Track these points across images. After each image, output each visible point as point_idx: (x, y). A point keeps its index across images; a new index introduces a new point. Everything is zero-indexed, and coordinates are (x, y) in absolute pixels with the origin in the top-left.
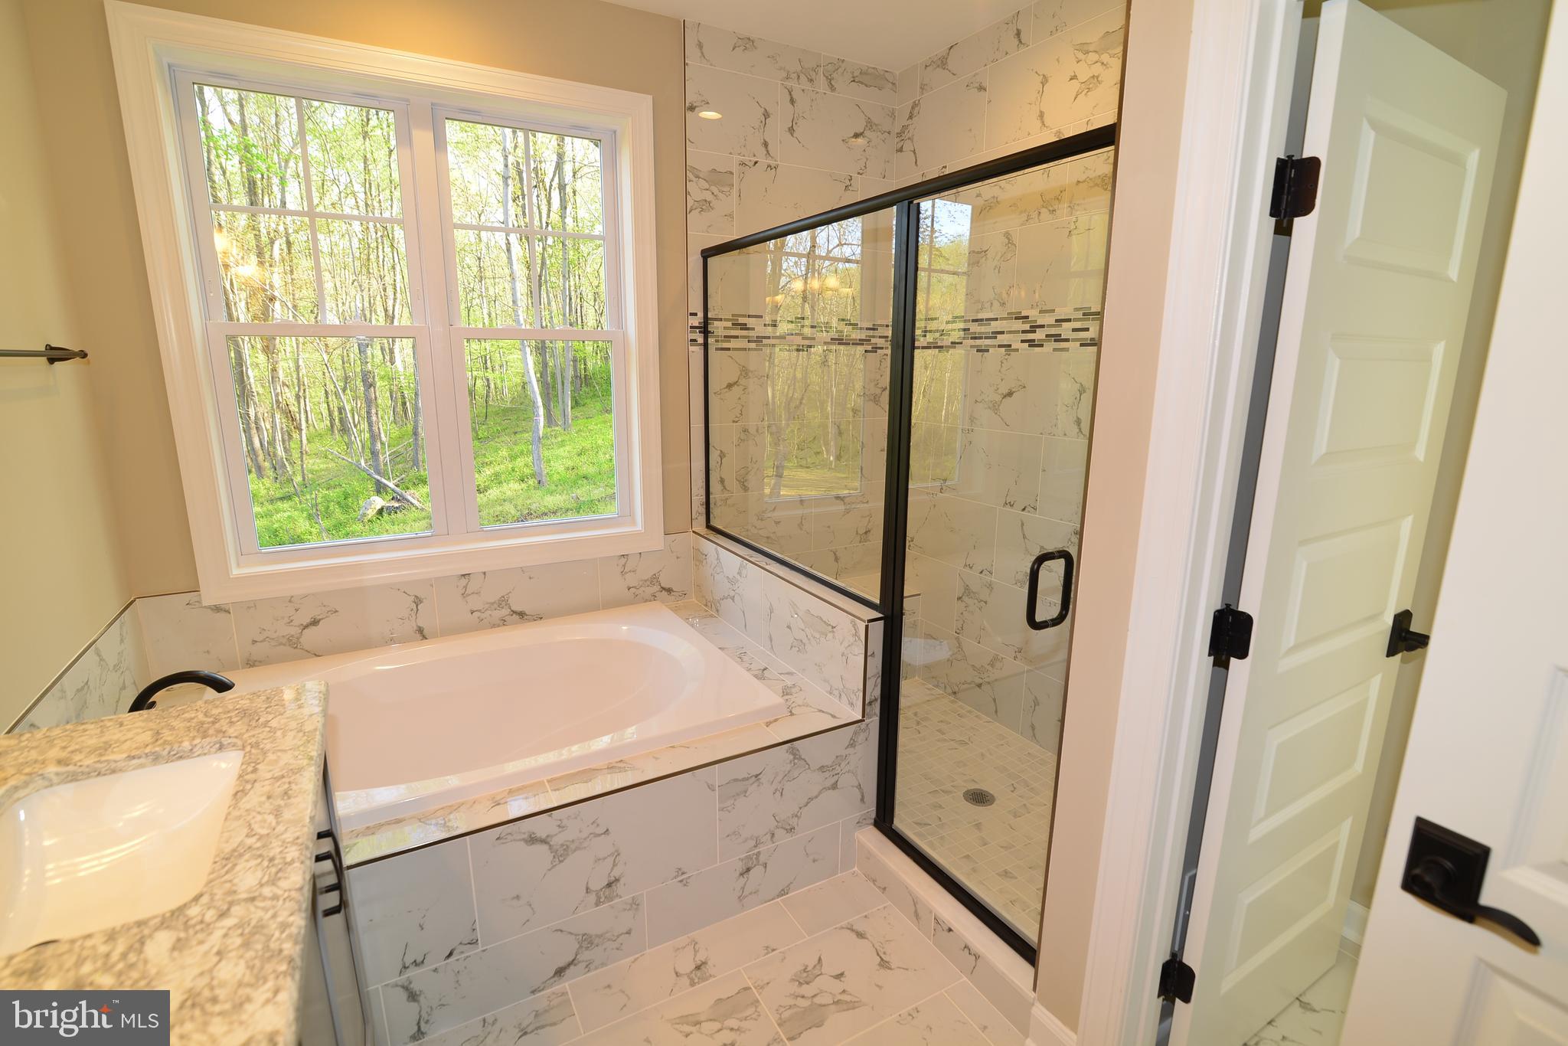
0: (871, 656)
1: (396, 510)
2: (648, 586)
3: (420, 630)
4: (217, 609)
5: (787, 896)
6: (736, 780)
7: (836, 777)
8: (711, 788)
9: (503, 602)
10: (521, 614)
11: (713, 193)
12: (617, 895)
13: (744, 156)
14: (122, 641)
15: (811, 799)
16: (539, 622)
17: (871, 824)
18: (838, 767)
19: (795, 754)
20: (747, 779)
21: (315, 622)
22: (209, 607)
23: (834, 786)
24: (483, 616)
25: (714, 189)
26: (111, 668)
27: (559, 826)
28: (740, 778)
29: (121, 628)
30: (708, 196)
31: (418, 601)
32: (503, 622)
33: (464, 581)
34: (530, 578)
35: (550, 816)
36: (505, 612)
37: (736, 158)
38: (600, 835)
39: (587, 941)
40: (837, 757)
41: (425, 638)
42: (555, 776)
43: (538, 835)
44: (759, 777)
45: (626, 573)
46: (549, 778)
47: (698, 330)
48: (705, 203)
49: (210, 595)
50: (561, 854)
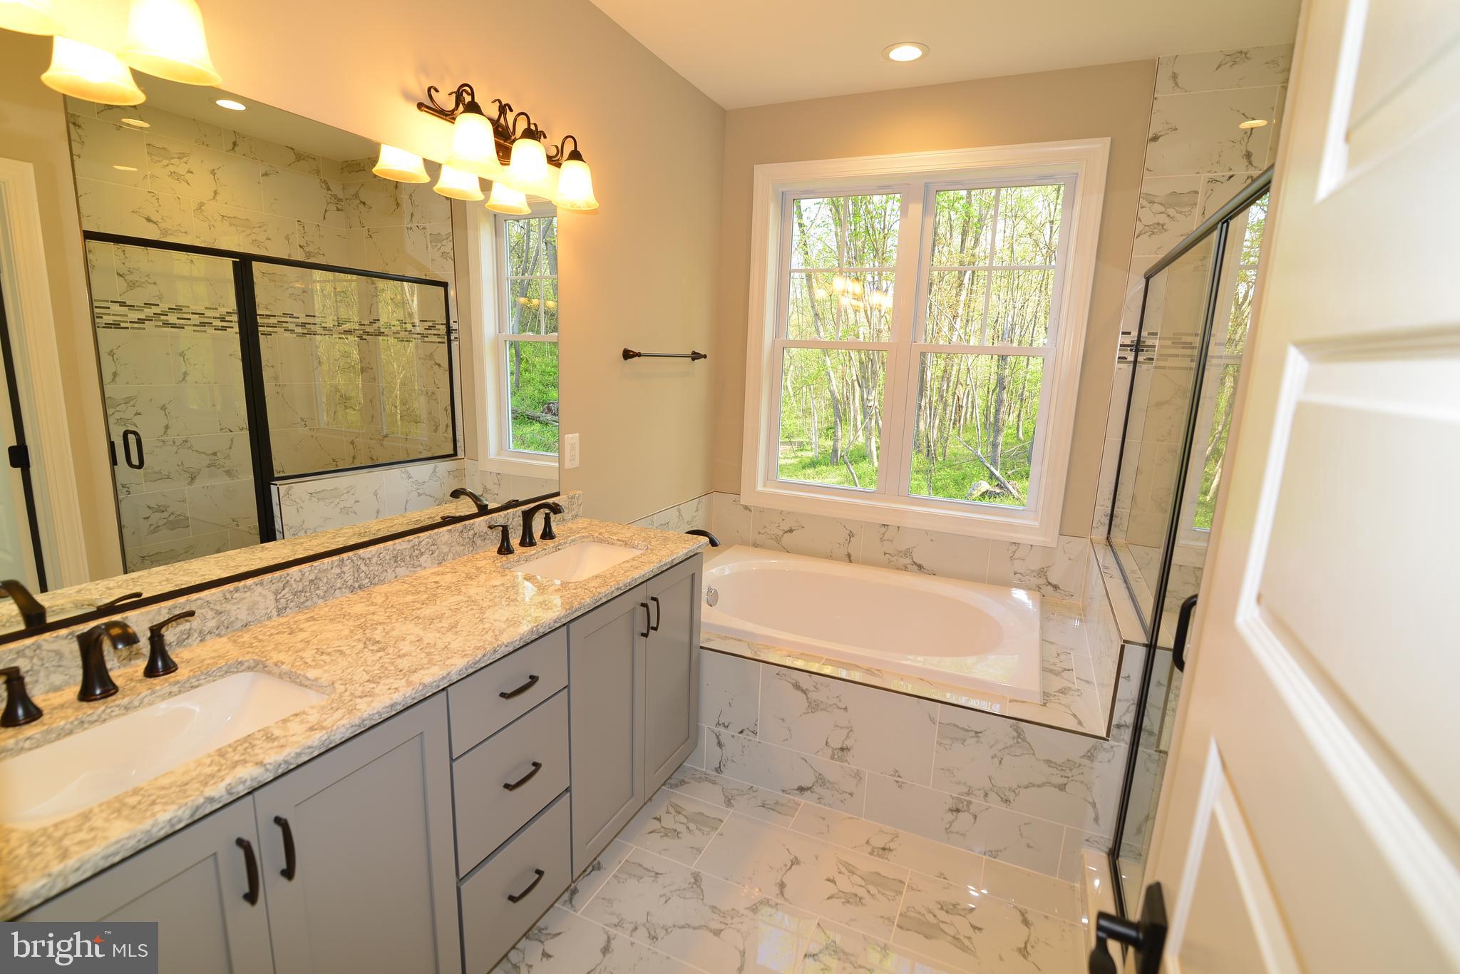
0: (1125, 678)
1: (996, 495)
2: (1035, 577)
3: (849, 556)
4: (746, 508)
5: (994, 859)
6: (956, 726)
7: (1065, 780)
8: (933, 721)
9: (908, 553)
10: (920, 567)
11: (1169, 216)
12: (847, 761)
13: (1216, 172)
14: (697, 510)
15: (1033, 785)
16: (932, 576)
17: (1103, 851)
18: (1068, 771)
19: (1020, 735)
20: (967, 731)
21: (791, 531)
22: (743, 505)
23: (1062, 787)
24: (892, 559)
25: (1171, 212)
26: (686, 522)
27: (814, 686)
28: (960, 726)
29: (698, 504)
30: (1162, 219)
31: (851, 535)
32: (905, 569)
33: (883, 530)
34: (932, 540)
35: (810, 676)
36: (908, 561)
37: (1205, 176)
38: (841, 709)
39: (821, 780)
40: (1069, 760)
41: (851, 561)
42: (832, 658)
43: (801, 685)
44: (980, 735)
45: (1015, 559)
46: (829, 658)
47: (1129, 348)
48: (1157, 226)
49: (745, 499)
50: (814, 707)
